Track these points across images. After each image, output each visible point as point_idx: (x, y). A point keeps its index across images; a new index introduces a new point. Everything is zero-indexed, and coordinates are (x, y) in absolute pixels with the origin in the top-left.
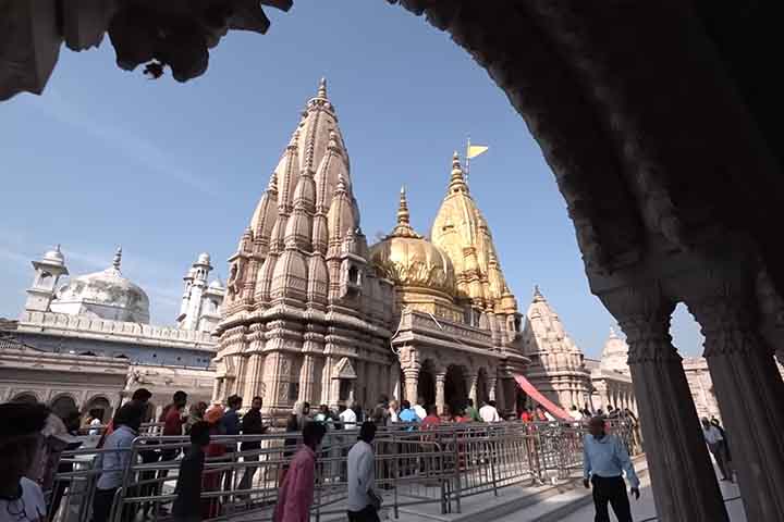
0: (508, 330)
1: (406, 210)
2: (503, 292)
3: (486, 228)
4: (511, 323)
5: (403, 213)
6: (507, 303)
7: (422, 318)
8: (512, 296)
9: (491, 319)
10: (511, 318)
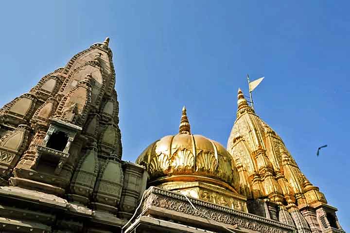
0: (321, 228)
1: (187, 122)
2: (304, 186)
3: (273, 133)
4: (322, 218)
5: (184, 124)
6: (311, 196)
7: (170, 198)
8: (317, 189)
9: (294, 215)
10: (321, 213)
